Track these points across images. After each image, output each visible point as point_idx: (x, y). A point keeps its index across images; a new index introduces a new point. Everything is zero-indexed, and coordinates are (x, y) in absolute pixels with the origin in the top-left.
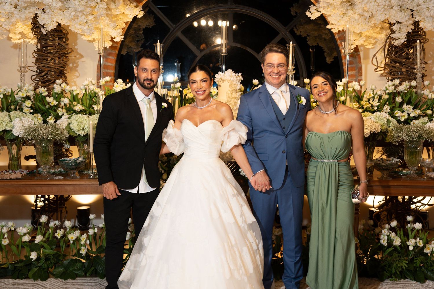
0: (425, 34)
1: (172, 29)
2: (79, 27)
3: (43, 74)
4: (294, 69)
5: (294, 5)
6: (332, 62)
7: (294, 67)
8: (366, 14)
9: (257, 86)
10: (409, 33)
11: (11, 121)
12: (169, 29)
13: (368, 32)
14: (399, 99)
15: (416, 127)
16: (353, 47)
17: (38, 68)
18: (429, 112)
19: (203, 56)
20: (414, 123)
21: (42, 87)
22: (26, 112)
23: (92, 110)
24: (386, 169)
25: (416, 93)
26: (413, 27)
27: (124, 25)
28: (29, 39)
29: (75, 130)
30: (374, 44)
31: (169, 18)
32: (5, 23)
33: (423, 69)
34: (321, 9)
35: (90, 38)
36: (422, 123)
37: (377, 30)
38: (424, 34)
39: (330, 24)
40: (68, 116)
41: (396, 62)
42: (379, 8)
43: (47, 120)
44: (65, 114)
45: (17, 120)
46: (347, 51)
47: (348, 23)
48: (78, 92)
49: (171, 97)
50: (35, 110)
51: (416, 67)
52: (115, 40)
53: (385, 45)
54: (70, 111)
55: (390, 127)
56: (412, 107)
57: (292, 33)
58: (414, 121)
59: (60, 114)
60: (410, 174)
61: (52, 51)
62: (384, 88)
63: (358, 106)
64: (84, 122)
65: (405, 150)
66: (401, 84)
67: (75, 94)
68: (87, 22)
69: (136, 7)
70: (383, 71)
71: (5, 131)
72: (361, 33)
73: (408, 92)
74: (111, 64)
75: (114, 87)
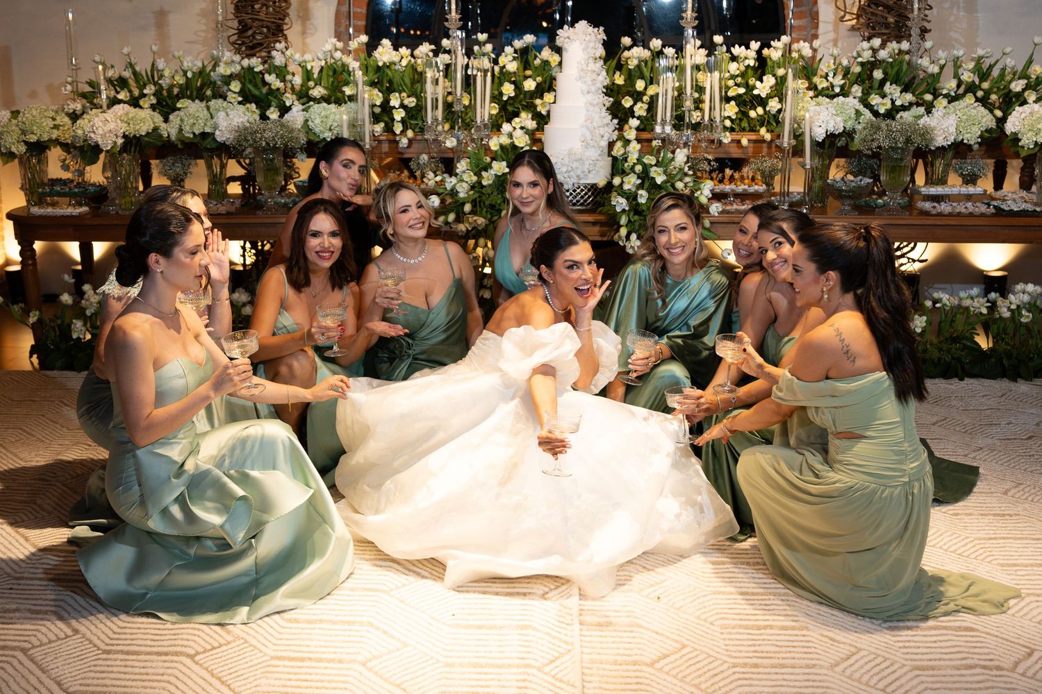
3: (250, 32)
4: (696, 18)
7: (695, 15)
9: (629, 48)
11: (212, 118)
14: (878, 74)
15: (901, 124)
17: (240, 22)
18: (928, 97)
20: (901, 117)
21: (248, 56)
22: (232, 101)
23: (339, 95)
24: (850, 197)
25: (909, 63)
29: (317, 130)
33: (923, 20)
36: (915, 117)
40: (303, 107)
43: (268, 113)
44: (296, 103)
45: (222, 115)
48: (313, 64)
49: (478, 70)
50: (246, 97)
51: (910, 16)
54: (304, 96)
55: (859, 123)
56: (899, 89)
58: (901, 113)
59: (288, 104)
60: (889, 204)
62: (855, 54)
63: (807, 85)
64: (332, 117)
65: (884, 164)
66: (883, 46)
67: (309, 68)
70: (855, 21)
71: (204, 135)
73: (895, 60)
75: (376, 54)
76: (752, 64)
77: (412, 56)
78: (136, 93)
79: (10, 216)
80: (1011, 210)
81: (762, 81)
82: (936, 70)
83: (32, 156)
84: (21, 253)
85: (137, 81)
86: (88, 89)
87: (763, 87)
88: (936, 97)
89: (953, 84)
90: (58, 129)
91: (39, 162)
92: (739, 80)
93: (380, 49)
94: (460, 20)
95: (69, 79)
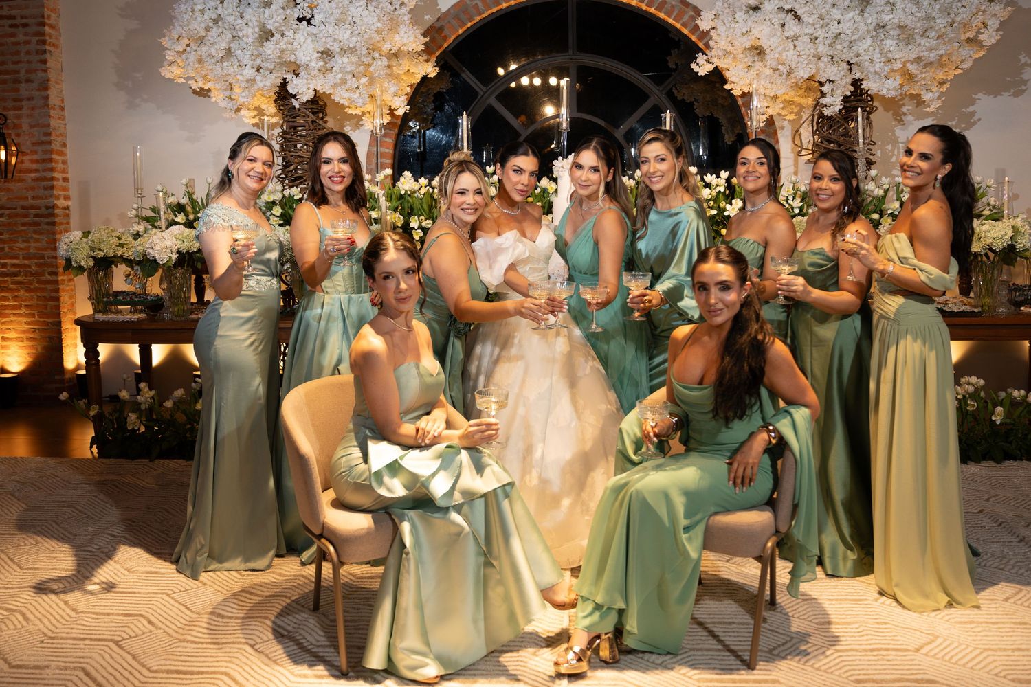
0: (872, 100)
1: (482, 93)
2: (347, 95)
3: (292, 167)
5: (672, 52)
6: (734, 142)
8: (780, 67)
10: (846, 97)
12: (476, 94)
13: (787, 94)
16: (764, 118)
17: (284, 159)
18: (875, 216)
19: (530, 134)
21: (290, 187)
26: (852, 89)
27: (408, 90)
28: (268, 116)
30: (796, 114)
31: (476, 78)
32: (243, 94)
33: (868, 153)
34: (714, 60)
35: (358, 112)
37: (801, 92)
38: (869, 98)
39: (729, 82)
41: (830, 142)
42: (801, 60)
46: (755, 124)
47: (755, 81)
51: (857, 149)
52: (396, 113)
53: (813, 115)
57: (670, 95)
61: (304, 133)
68: (357, 88)
69: (427, 61)
70: (811, 156)
72: (776, 97)
74: (387, 151)
75: (399, 184)
76: (722, 189)
77: (430, 185)
78: (192, 217)
79: (77, 322)
80: (953, 311)
81: (731, 204)
82: (881, 193)
83: (99, 270)
84: (86, 355)
85: (193, 208)
86: (151, 214)
87: (732, 209)
88: (881, 215)
89: (897, 205)
90: (123, 247)
91: (106, 275)
92: (712, 203)
93: (402, 179)
94: (472, 154)
95: (135, 206)
